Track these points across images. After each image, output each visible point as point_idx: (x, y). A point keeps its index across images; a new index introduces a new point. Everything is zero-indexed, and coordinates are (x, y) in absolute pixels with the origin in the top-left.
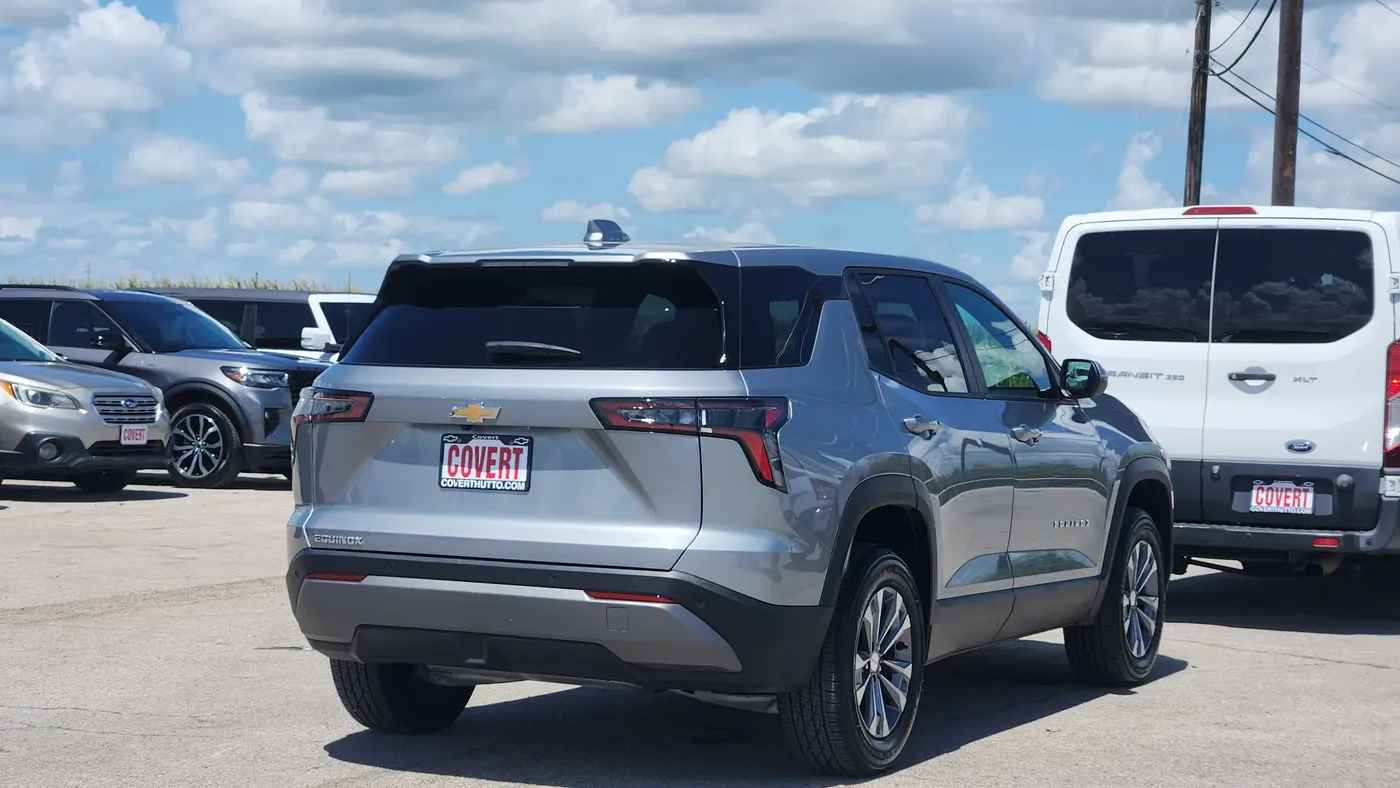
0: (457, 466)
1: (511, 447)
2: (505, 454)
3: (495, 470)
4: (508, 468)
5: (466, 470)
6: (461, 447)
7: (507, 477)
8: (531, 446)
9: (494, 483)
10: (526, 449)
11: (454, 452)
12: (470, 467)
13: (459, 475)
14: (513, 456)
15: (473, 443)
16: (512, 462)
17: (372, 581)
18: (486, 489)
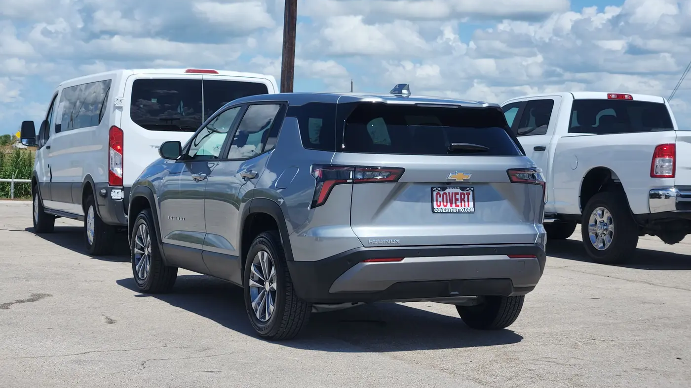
0: (440, 202)
1: (465, 192)
2: (463, 196)
3: (459, 203)
4: (465, 202)
5: (445, 204)
6: (442, 193)
7: (465, 206)
8: (473, 191)
9: (460, 209)
10: (471, 193)
11: (438, 196)
12: (447, 202)
13: (442, 206)
14: (466, 196)
15: (447, 191)
16: (466, 199)
17: (406, 260)
18: (457, 212)
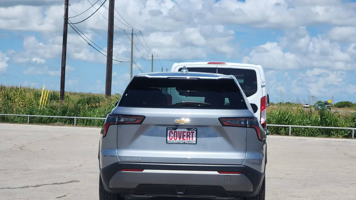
0: (172, 137)
1: (190, 131)
2: (188, 133)
3: (185, 138)
4: (190, 137)
5: (175, 138)
6: (173, 131)
7: (190, 140)
8: (196, 131)
9: (186, 142)
10: (195, 132)
11: (171, 133)
12: (177, 137)
13: (173, 139)
14: (191, 134)
15: (177, 130)
16: (191, 136)
17: (145, 171)
18: (183, 143)
